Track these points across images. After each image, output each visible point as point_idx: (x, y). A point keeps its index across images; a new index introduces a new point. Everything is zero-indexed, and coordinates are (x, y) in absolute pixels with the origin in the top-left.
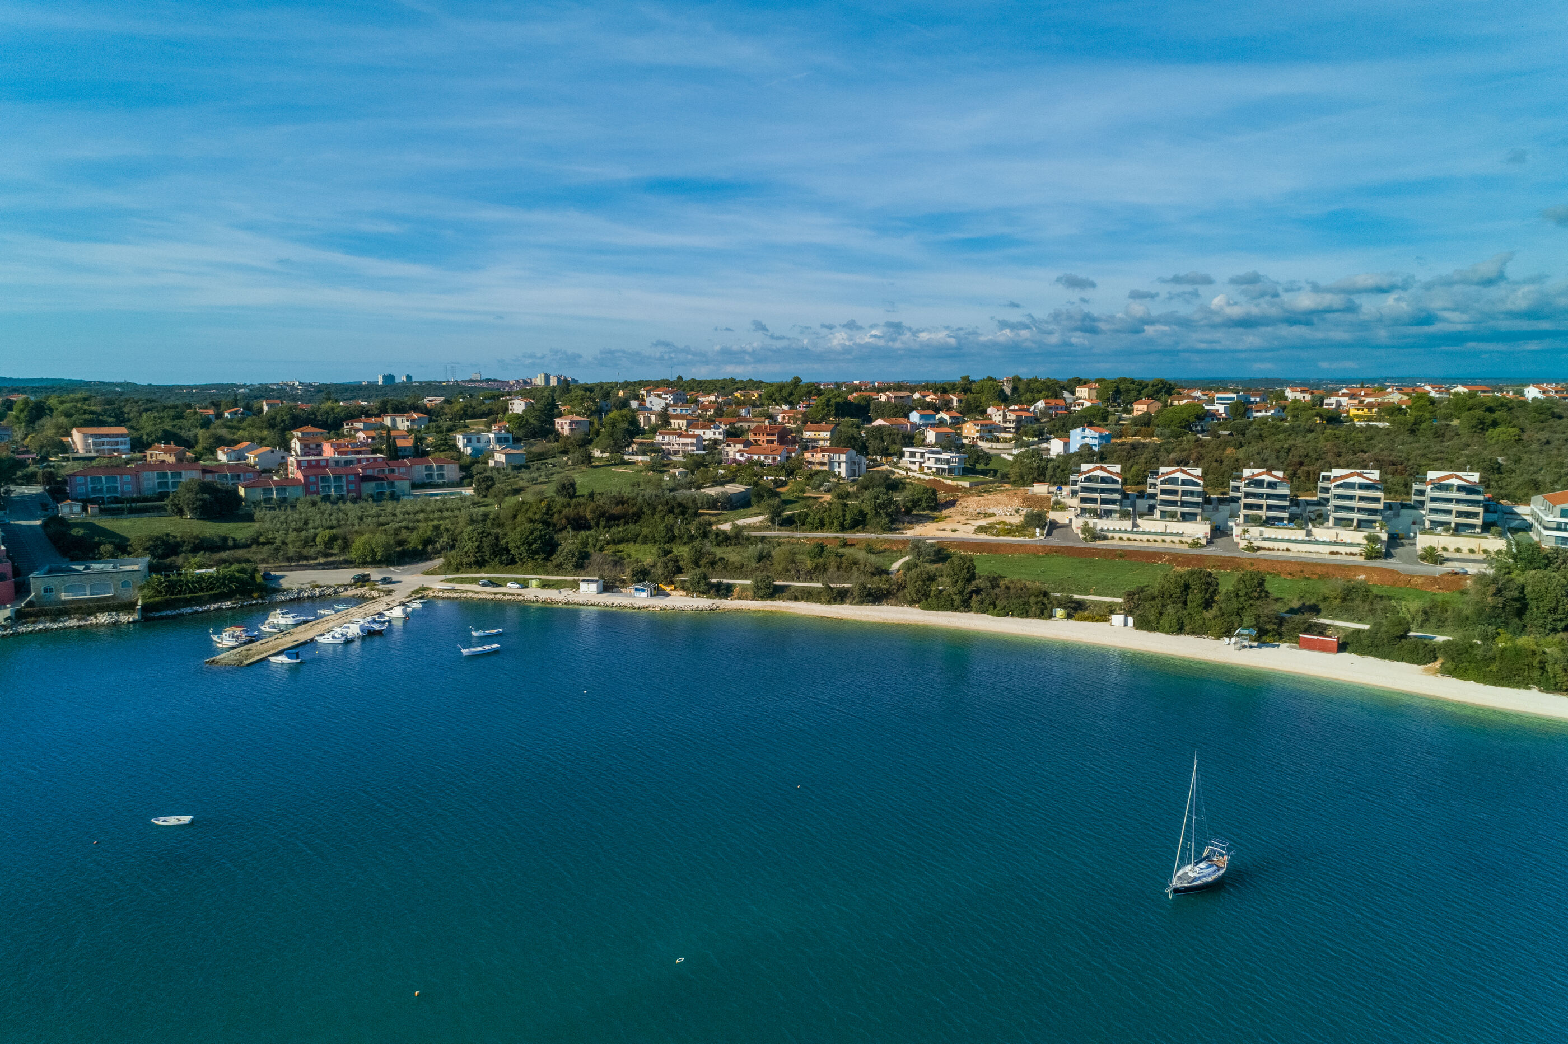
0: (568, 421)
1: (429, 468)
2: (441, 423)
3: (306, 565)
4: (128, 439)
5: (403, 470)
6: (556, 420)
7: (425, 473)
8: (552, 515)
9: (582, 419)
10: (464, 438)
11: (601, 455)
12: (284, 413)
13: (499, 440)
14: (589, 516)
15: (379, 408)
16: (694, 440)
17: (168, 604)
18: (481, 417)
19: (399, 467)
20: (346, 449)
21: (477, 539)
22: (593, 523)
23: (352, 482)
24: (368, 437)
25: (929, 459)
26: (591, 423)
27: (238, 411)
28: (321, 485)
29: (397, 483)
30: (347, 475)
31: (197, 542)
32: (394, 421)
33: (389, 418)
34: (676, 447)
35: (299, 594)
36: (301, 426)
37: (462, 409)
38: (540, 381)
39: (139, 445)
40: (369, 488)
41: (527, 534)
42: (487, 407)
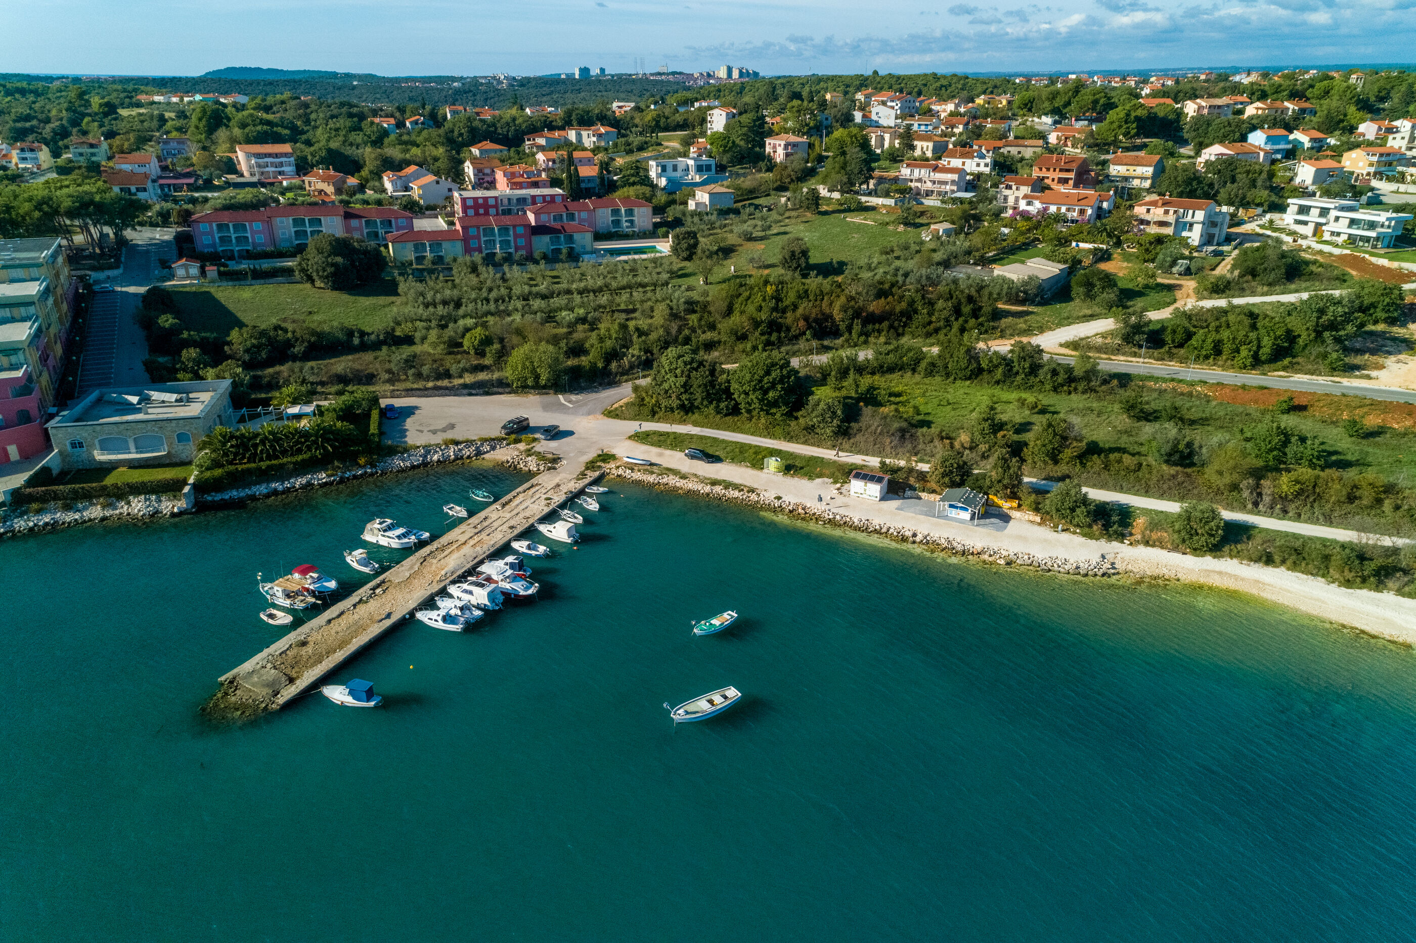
0: (783, 143)
1: (616, 212)
2: (631, 139)
3: (446, 388)
4: (292, 159)
5: (584, 215)
6: (768, 141)
7: (611, 219)
8: (784, 311)
9: (800, 140)
10: (657, 166)
11: (828, 195)
12: (461, 125)
13: (700, 169)
14: (838, 315)
15: (564, 119)
16: (955, 177)
17: (236, 479)
18: (675, 130)
19: (579, 211)
20: (520, 180)
21: (683, 372)
22: (842, 326)
23: (521, 236)
24: (548, 160)
25: (1337, 219)
26: (811, 146)
27: (418, 120)
28: (483, 239)
29: (576, 236)
30: (514, 227)
31: (313, 339)
32: (579, 136)
33: (574, 132)
34: (929, 185)
35: (425, 456)
36: (480, 141)
37: (654, 119)
38: (722, 73)
39: (303, 167)
40: (542, 243)
41: (761, 373)
42: (683, 118)
